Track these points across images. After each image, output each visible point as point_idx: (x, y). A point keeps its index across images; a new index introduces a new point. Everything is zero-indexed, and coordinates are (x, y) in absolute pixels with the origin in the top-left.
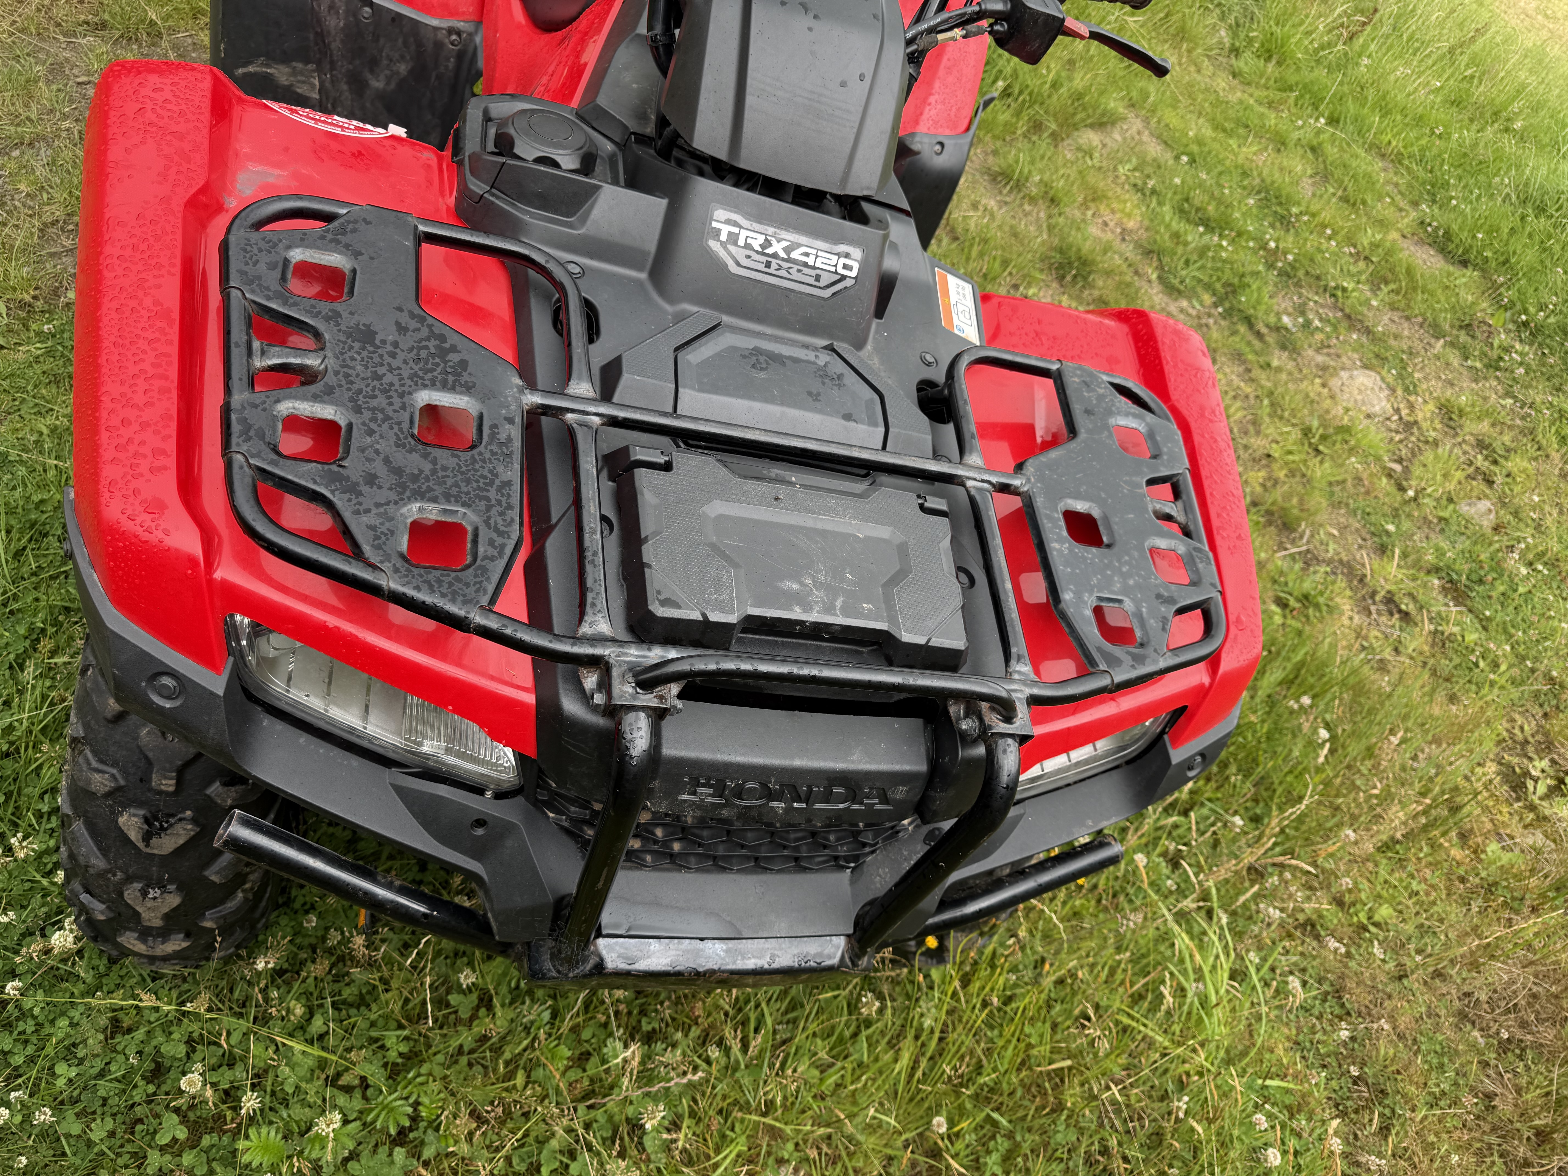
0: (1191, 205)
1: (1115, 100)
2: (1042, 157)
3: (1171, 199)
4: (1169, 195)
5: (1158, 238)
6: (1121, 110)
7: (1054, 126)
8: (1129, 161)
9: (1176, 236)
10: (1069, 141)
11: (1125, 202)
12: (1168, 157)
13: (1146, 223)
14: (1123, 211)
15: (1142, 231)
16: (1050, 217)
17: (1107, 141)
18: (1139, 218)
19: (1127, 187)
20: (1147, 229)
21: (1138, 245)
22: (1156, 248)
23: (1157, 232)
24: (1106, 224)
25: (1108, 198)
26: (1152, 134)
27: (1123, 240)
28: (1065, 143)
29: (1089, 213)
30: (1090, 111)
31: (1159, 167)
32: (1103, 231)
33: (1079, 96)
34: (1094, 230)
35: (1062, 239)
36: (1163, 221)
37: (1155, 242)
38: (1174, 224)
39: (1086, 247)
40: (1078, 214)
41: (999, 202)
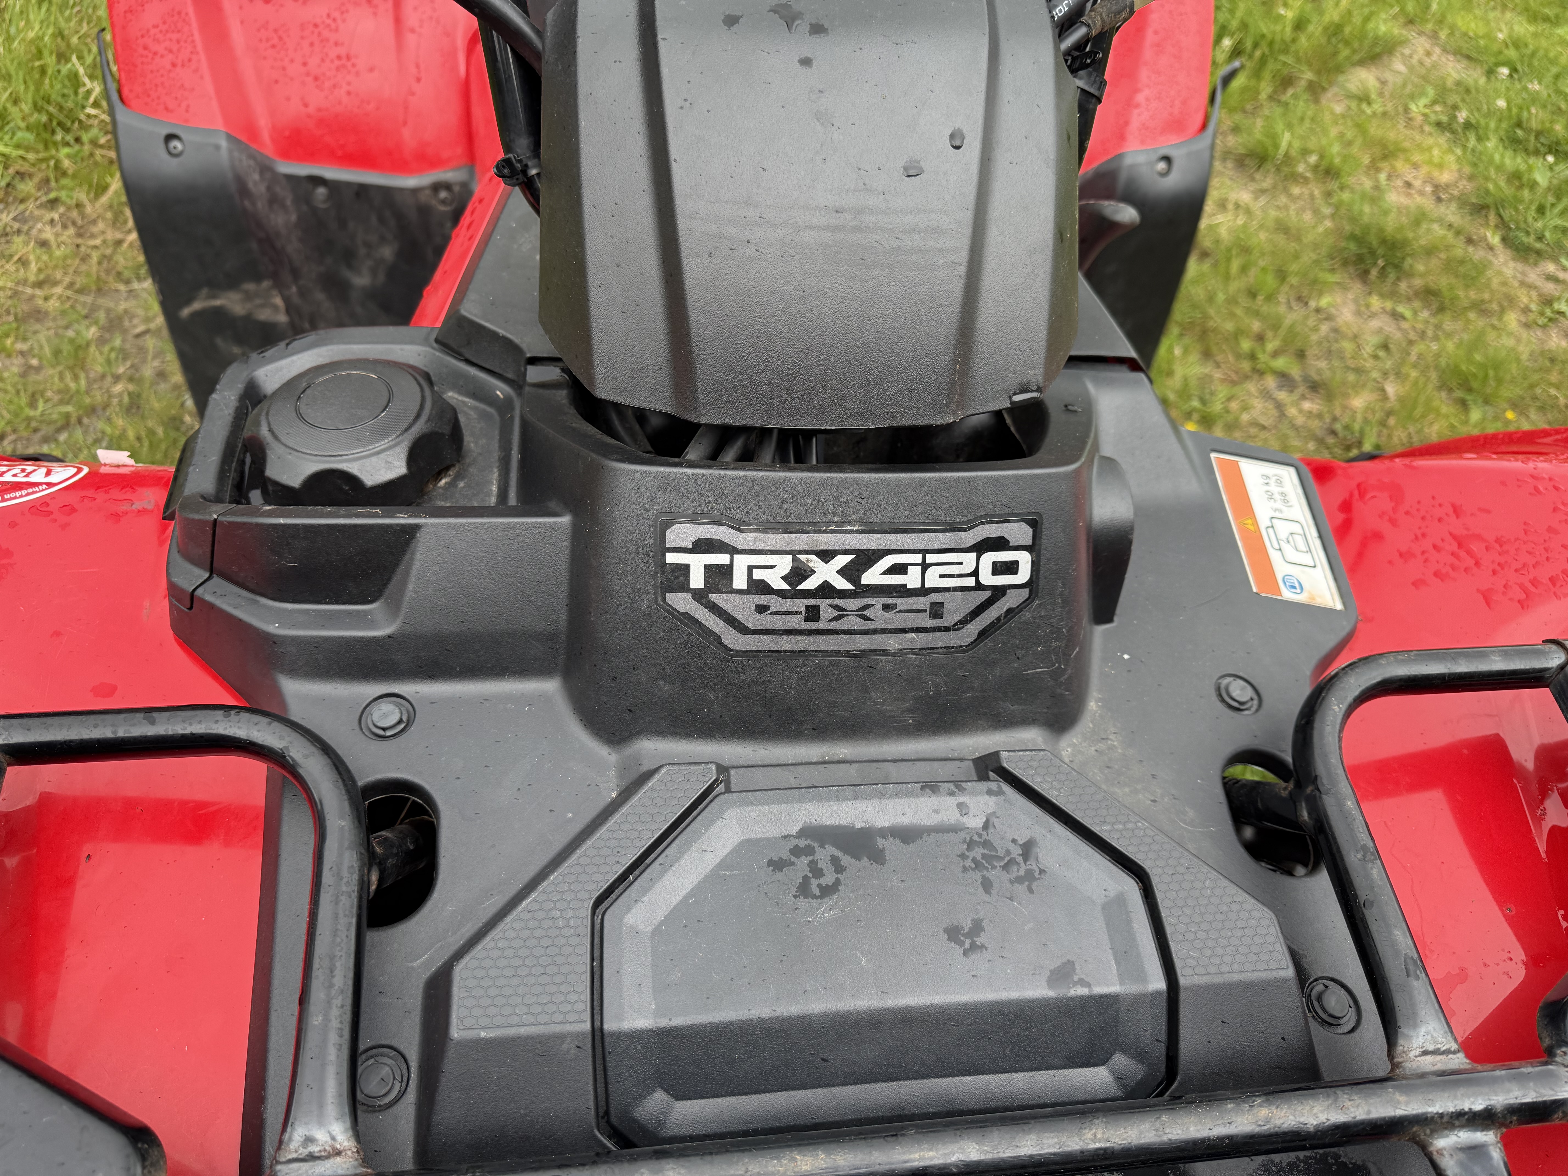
0: (1528, 131)
1: (1385, 21)
2: (1302, 119)
3: (1497, 129)
4: (1492, 125)
5: (1491, 186)
6: (1396, 31)
7: (1309, 75)
8: (1423, 94)
9: (1516, 177)
10: (1335, 90)
11: (1429, 149)
12: (1475, 76)
13: (1467, 170)
14: (1430, 162)
15: (1464, 183)
16: (1328, 194)
17: (1388, 76)
18: (1454, 167)
19: (1427, 128)
20: (1471, 178)
21: (1463, 202)
22: (1489, 200)
23: (1487, 179)
24: (1408, 185)
25: (1405, 151)
26: (1445, 50)
27: (1439, 200)
28: (1329, 94)
29: (1383, 177)
30: (1356, 45)
31: (1468, 91)
32: (1409, 195)
33: (1335, 31)
34: (1394, 198)
35: (1353, 220)
36: (1491, 161)
37: (1487, 192)
38: (1508, 161)
39: (1390, 224)
40: (1368, 184)
41: (1253, 192)
